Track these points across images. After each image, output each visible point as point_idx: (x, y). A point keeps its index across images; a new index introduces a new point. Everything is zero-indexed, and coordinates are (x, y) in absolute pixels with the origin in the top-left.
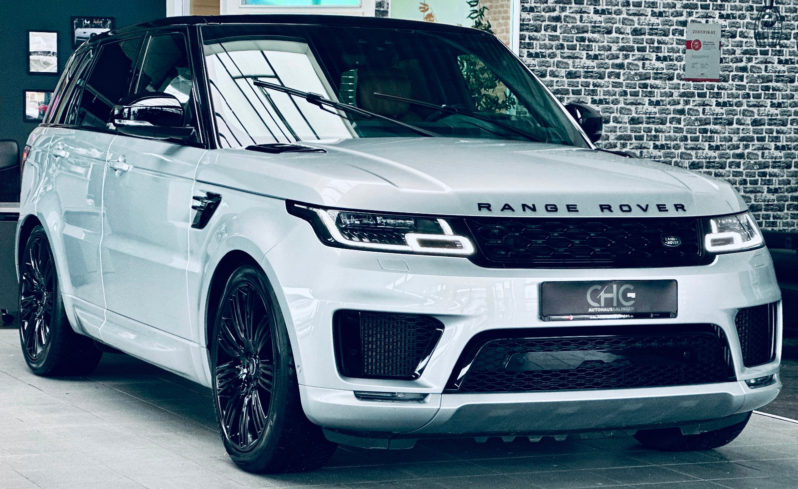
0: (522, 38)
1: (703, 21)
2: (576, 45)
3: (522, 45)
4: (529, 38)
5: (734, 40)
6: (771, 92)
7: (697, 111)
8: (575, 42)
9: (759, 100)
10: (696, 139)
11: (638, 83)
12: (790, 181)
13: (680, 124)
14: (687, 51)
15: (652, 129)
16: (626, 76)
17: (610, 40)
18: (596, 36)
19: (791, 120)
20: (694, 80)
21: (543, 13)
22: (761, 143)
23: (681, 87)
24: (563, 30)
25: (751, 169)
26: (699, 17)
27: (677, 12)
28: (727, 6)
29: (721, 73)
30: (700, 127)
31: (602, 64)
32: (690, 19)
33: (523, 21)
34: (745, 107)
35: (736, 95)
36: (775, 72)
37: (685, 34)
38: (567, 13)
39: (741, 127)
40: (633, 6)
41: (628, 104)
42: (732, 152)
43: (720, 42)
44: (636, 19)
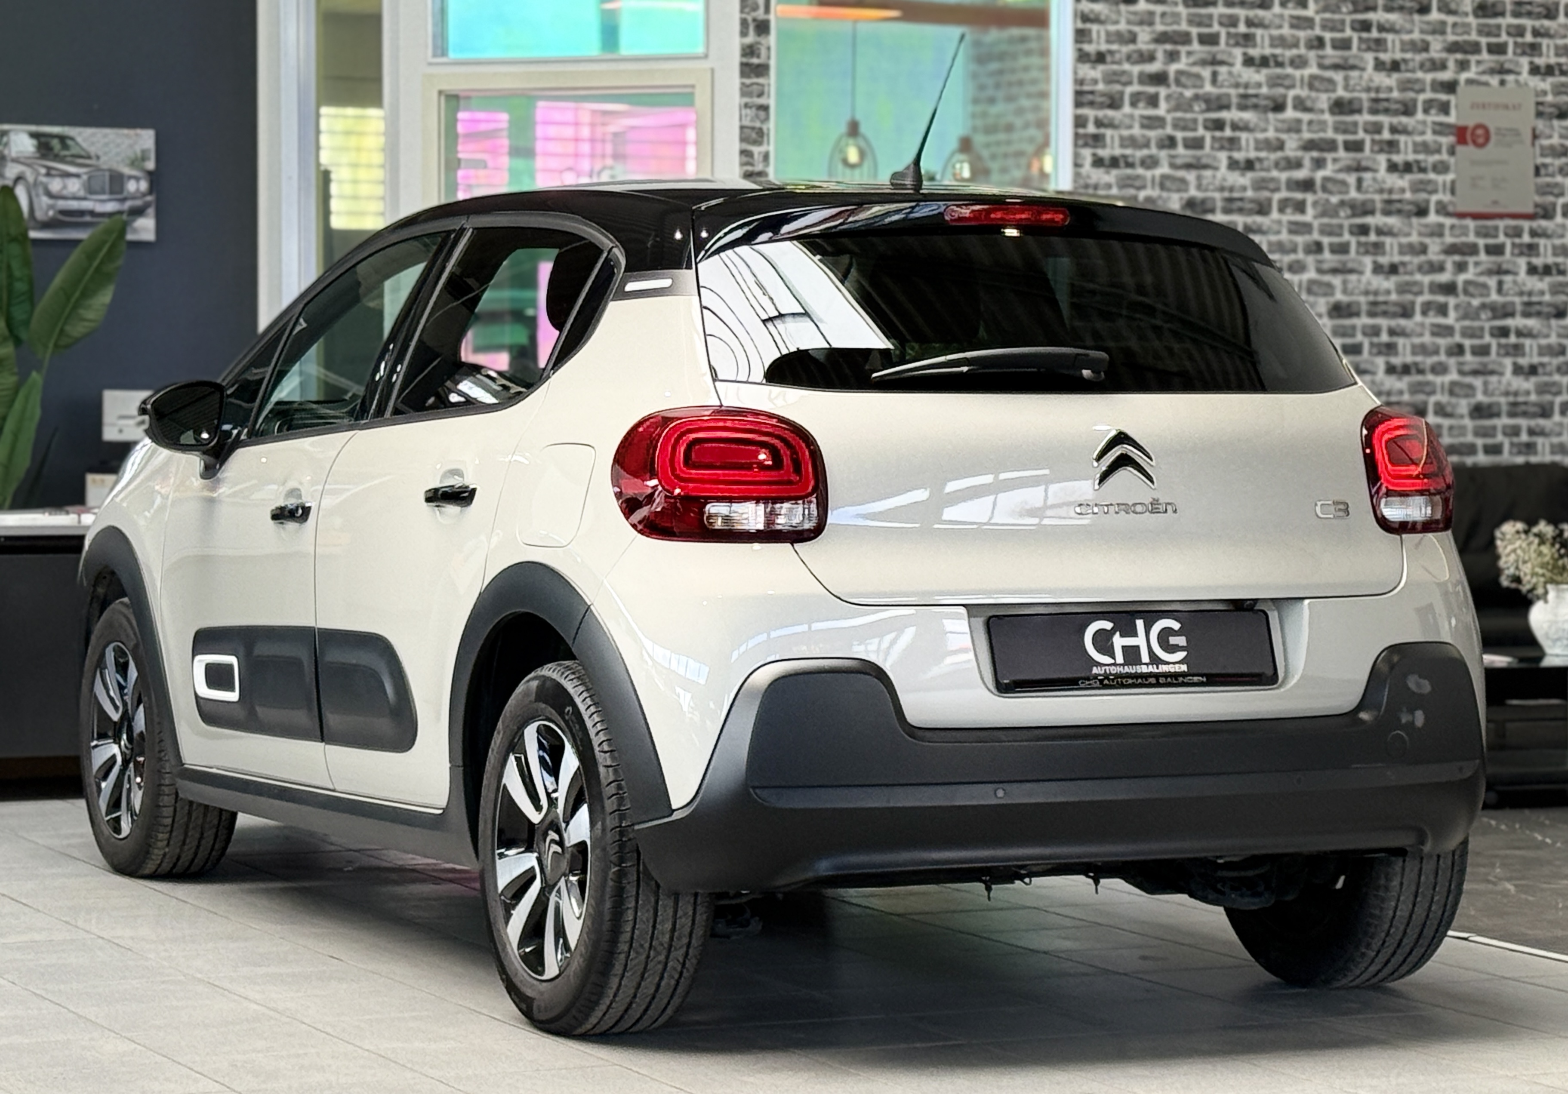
0: (1079, 122)
1: (1494, 81)
2: (1203, 138)
3: (1081, 140)
4: (1095, 123)
5: (1565, 124)
7: (1485, 286)
8: (1201, 132)
10: (1483, 351)
11: (1346, 223)
13: (1446, 316)
14: (1460, 149)
15: (1381, 330)
16: (1319, 209)
17: (1280, 125)
18: (1248, 116)
20: (1476, 216)
21: (1127, 67)
23: (1447, 232)
24: (1173, 103)
26: (1483, 73)
27: (1432, 61)
28: (1548, 46)
29: (1536, 199)
30: (1492, 323)
31: (1264, 181)
32: (1464, 76)
33: (1082, 85)
37: (1453, 111)
38: (1181, 65)
40: (1334, 47)
41: (1325, 273)
43: (1534, 130)
44: (1338, 77)
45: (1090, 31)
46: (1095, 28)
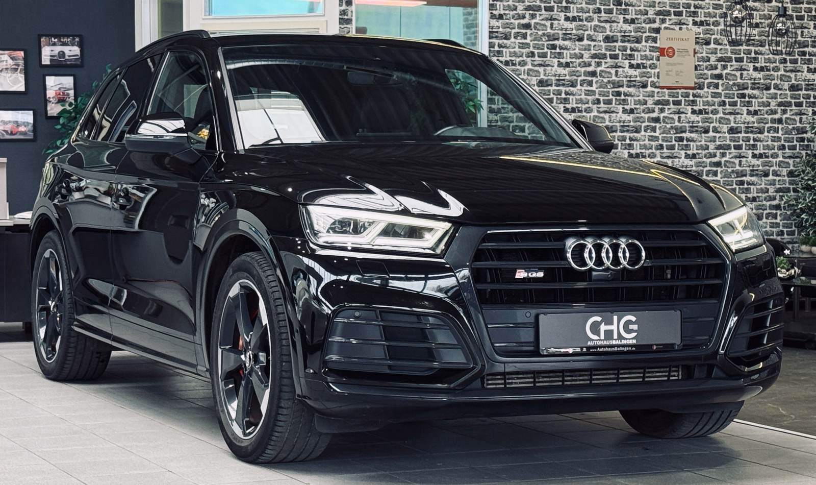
0: (491, 45)
1: (677, 28)
2: (547, 53)
3: (493, 53)
4: (498, 46)
5: (708, 47)
6: (747, 99)
7: (673, 119)
8: (546, 50)
9: (735, 108)
10: (672, 148)
11: (611, 91)
12: (768, 190)
13: (655, 132)
14: (661, 58)
15: (626, 138)
16: (599, 84)
17: (581, 47)
18: (567, 43)
19: (768, 128)
20: (668, 88)
21: (512, 21)
22: (738, 151)
23: (656, 95)
24: (533, 37)
25: (728, 178)
26: (672, 24)
27: (649, 19)
28: (701, 12)
29: (696, 80)
30: (676, 135)
31: (574, 72)
32: (663, 26)
33: (492, 29)
34: (721, 115)
35: (711, 102)
36: (751, 79)
37: (658, 41)
38: (537, 20)
39: (718, 135)
40: (605, 13)
41: (601, 113)
42: (708, 161)
43: (695, 50)
44: (607, 26)
45: (496, 4)
46: (498, 3)
